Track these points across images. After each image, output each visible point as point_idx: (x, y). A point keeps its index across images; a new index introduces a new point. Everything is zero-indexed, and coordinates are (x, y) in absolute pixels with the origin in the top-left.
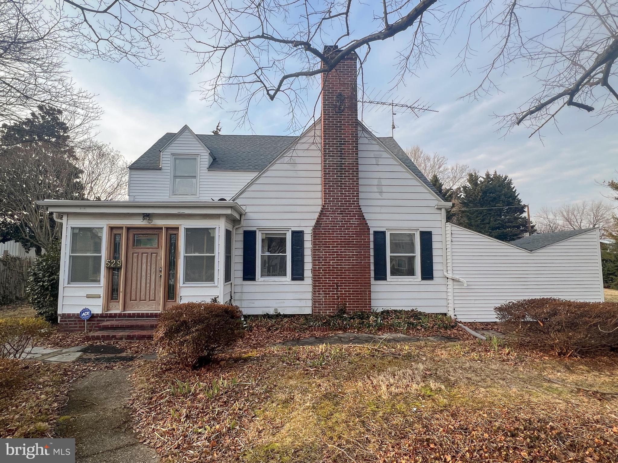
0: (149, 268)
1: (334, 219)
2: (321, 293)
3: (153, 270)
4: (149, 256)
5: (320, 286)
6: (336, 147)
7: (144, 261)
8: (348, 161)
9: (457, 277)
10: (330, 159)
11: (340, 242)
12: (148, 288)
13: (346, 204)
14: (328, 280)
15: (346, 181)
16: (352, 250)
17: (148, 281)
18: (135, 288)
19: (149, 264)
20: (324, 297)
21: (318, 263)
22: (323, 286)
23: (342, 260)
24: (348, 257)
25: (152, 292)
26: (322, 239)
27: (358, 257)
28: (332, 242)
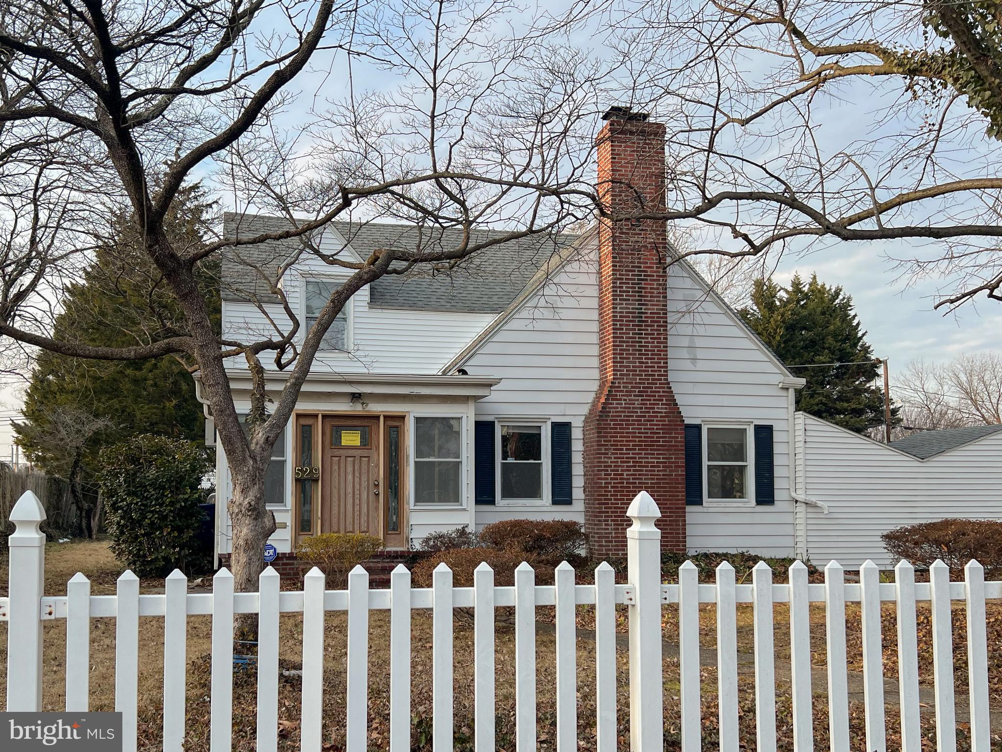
0: (357, 480)
1: (629, 404)
2: (610, 523)
3: (365, 484)
4: (357, 462)
5: (608, 512)
6: (632, 284)
7: (350, 469)
8: (651, 309)
9: (813, 499)
10: (623, 304)
11: (639, 441)
12: (357, 513)
13: (649, 379)
14: (620, 502)
15: (648, 342)
16: (658, 454)
17: (357, 502)
18: (337, 513)
19: (357, 474)
20: (615, 529)
21: (605, 475)
22: (612, 512)
23: (642, 471)
24: (652, 467)
25: (364, 519)
26: (611, 437)
27: (667, 467)
28: (627, 441)
